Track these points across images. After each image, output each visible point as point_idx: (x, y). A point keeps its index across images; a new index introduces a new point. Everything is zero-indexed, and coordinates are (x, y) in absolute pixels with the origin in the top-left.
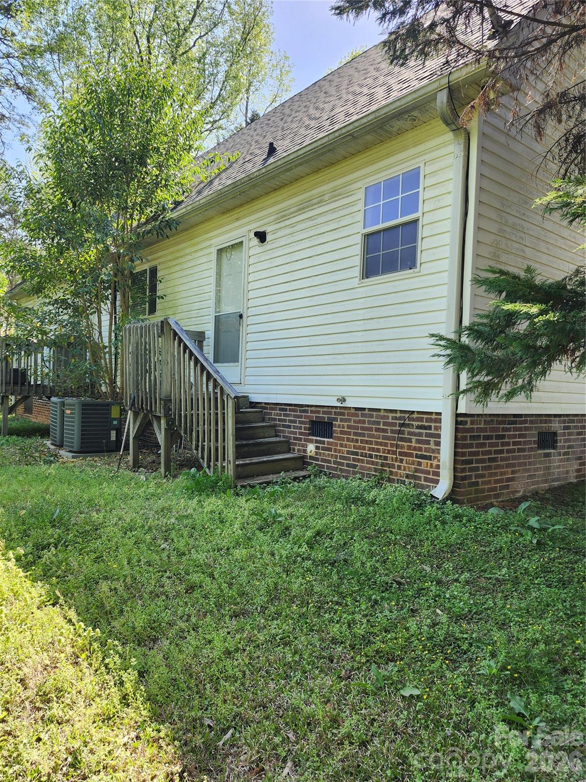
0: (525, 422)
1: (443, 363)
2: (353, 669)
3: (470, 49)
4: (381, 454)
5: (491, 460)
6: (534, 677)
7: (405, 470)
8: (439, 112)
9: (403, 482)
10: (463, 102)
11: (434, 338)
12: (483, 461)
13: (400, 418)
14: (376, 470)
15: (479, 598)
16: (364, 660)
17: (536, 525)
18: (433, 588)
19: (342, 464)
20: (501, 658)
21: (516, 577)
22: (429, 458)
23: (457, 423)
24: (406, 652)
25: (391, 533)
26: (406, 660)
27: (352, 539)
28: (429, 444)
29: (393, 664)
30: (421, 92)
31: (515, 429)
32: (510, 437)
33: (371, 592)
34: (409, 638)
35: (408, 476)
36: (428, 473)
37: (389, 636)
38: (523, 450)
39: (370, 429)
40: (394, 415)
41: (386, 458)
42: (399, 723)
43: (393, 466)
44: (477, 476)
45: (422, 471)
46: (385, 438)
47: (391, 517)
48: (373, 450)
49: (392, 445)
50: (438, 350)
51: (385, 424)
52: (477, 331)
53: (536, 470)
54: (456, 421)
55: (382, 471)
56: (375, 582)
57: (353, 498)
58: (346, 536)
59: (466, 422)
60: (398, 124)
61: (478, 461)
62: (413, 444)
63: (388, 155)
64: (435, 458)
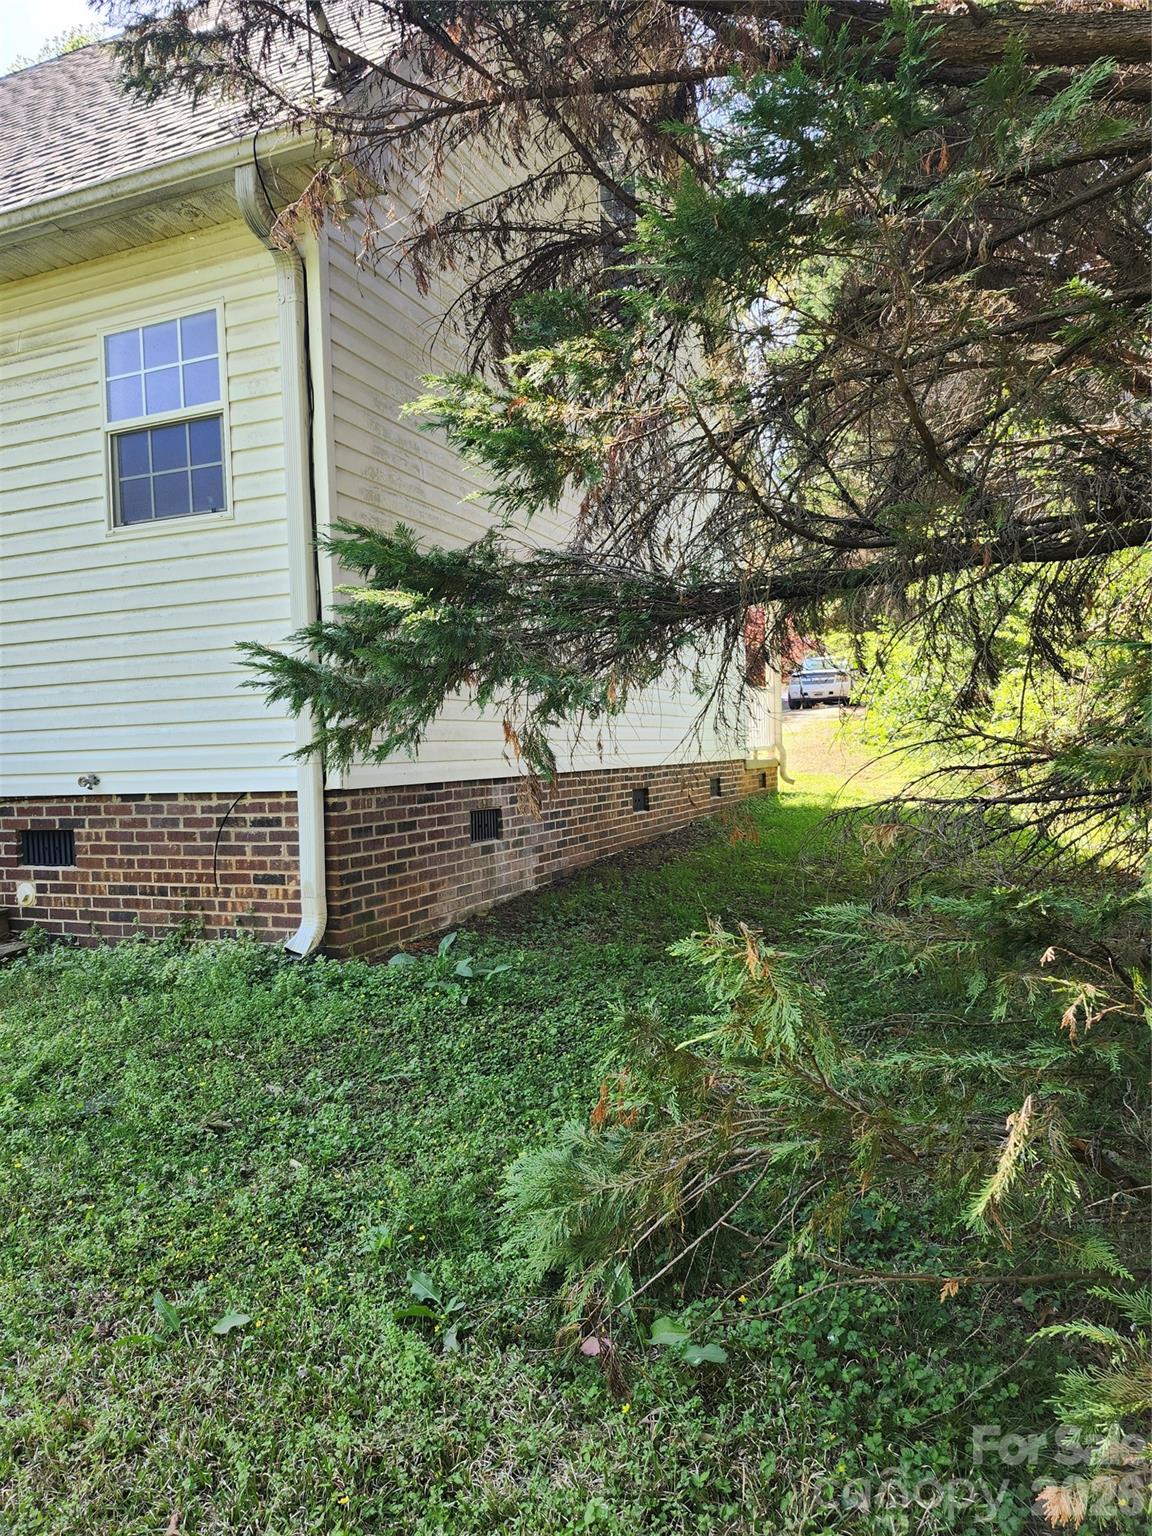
0: (448, 796)
1: (264, 698)
2: (117, 1315)
3: (283, 102)
4: (184, 885)
5: (393, 869)
6: (454, 1232)
7: (234, 909)
8: (241, 208)
9: (232, 934)
10: (288, 197)
11: (246, 651)
12: (379, 873)
13: (218, 810)
14: (175, 918)
15: (369, 1120)
16: (140, 1292)
17: (467, 972)
18: (285, 1123)
19: (102, 916)
20: (400, 1215)
21: (434, 1069)
22: (280, 880)
23: (327, 808)
24: (227, 1255)
25: (208, 1036)
26: (228, 1268)
27: (121, 1064)
28: (279, 853)
29: (200, 1283)
30: (203, 163)
31: (432, 810)
32: (423, 824)
33: (160, 1161)
34: (234, 1227)
35: (241, 922)
36: (279, 908)
37: (194, 1234)
38: (448, 845)
39: (158, 837)
40: (206, 803)
41: (195, 892)
42: (207, 1388)
43: (210, 906)
44: (369, 903)
45: (268, 908)
46: (190, 851)
47: (207, 1006)
48: (167, 878)
49: (206, 865)
50: (252, 675)
51: (188, 823)
52: (328, 638)
53: (471, 877)
54: (326, 804)
55: (188, 919)
56: (171, 1139)
57: (129, 982)
58: (109, 1061)
59: (343, 806)
60: (161, 218)
61: (371, 874)
62: (249, 857)
63: (148, 277)
64: (291, 878)
